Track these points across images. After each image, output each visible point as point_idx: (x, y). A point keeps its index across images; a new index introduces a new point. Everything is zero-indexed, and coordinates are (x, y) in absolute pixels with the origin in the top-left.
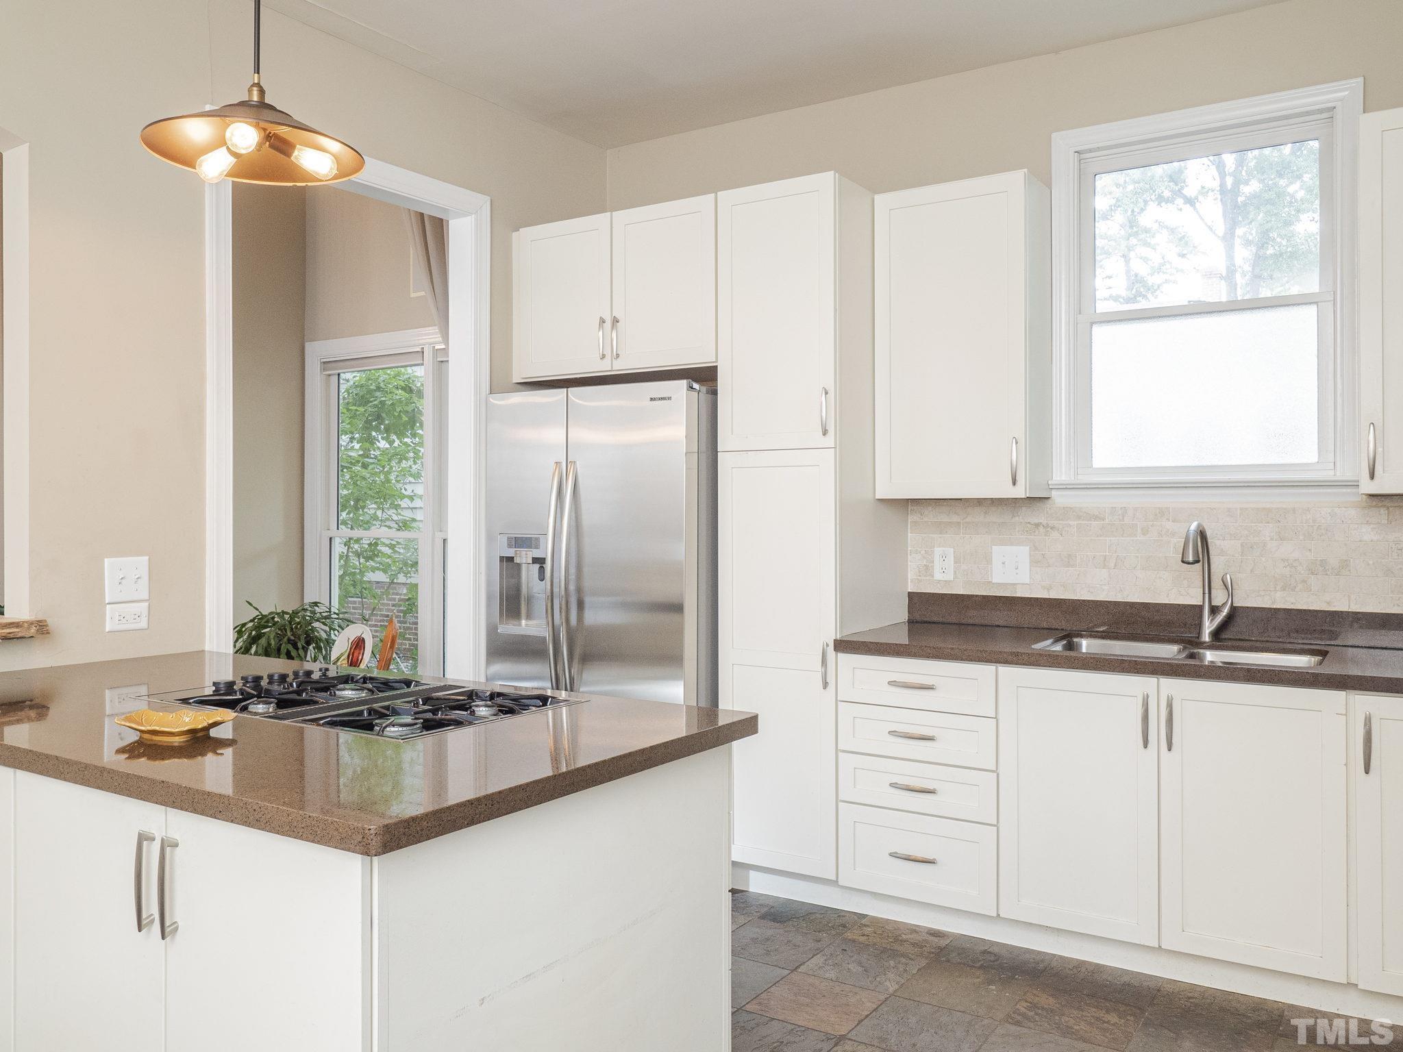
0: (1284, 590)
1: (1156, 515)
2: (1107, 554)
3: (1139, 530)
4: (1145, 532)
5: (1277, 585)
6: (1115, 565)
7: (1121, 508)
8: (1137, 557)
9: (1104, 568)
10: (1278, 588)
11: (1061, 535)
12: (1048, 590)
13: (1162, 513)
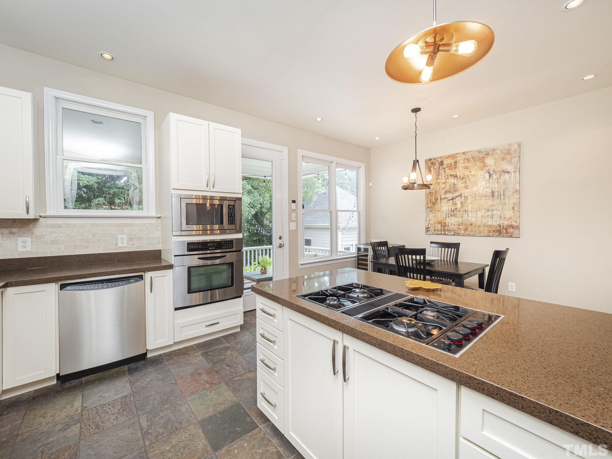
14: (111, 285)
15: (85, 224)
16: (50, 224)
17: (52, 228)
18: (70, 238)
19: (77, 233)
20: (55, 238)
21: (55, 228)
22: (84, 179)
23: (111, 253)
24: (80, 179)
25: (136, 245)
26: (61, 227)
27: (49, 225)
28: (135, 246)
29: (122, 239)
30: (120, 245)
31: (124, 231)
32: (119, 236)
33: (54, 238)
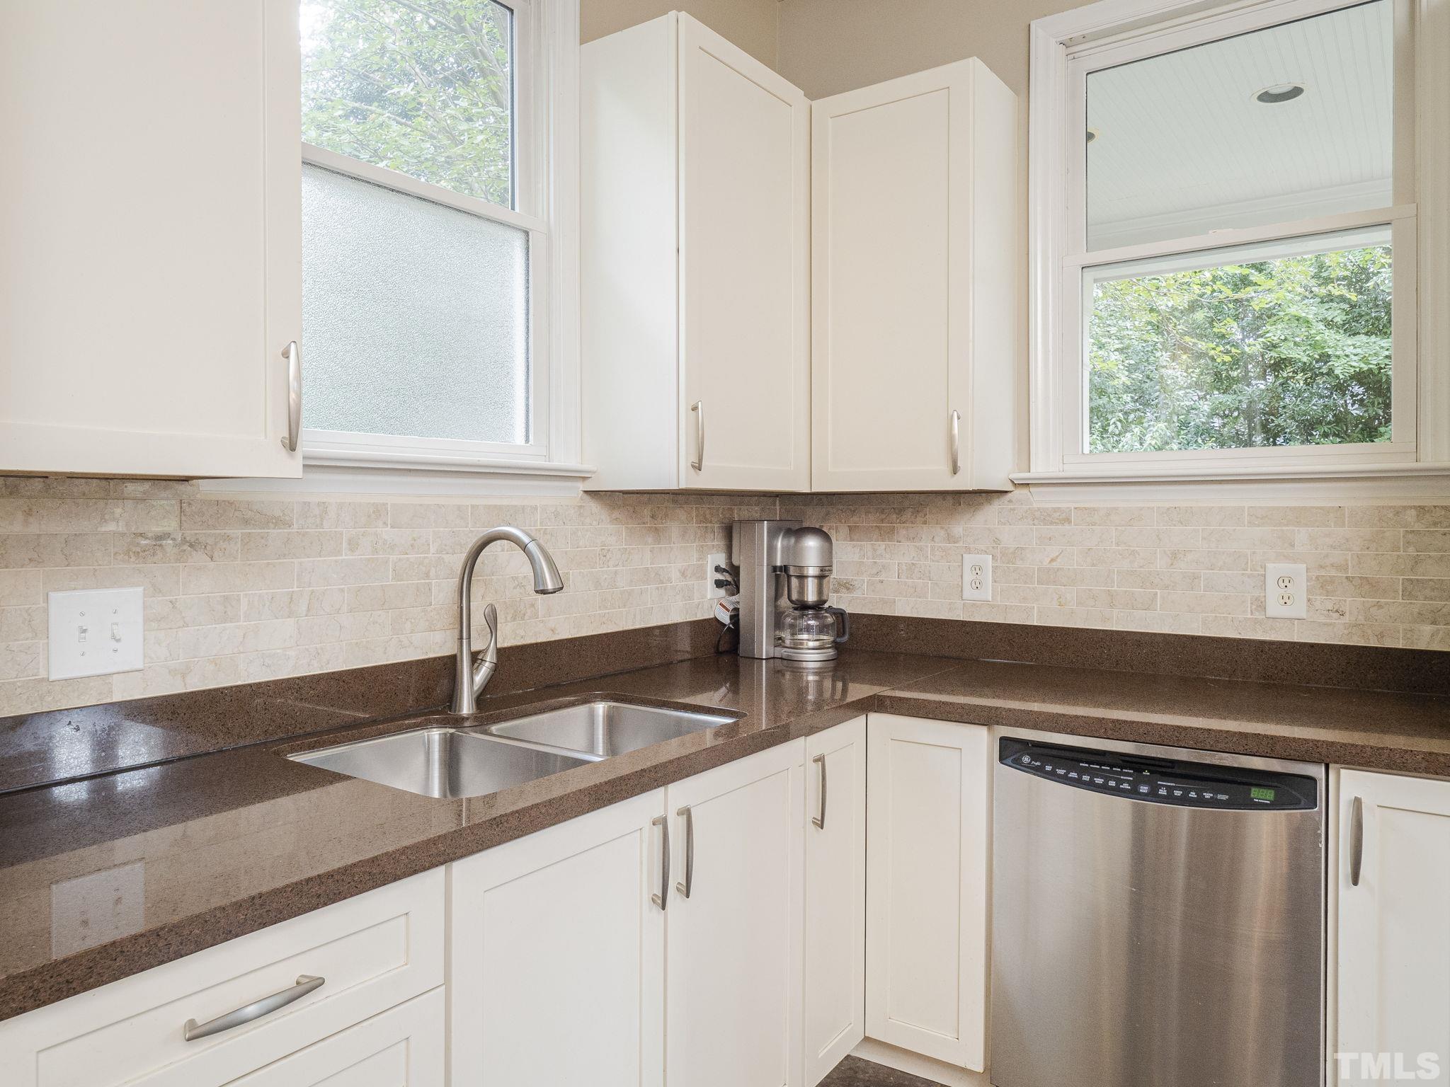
0: (514, 620)
1: (369, 516)
2: (295, 589)
3: (345, 545)
4: (353, 545)
5: (507, 613)
6: (308, 610)
7: (319, 504)
8: (342, 590)
9: (289, 617)
10: (509, 619)
11: (212, 558)
12: (184, 676)
13: (378, 512)
14: (1169, 789)
15: (1141, 509)
16: (1039, 509)
17: (1045, 524)
18: (1093, 565)
19: (1118, 544)
20: (1052, 560)
21: (1052, 523)
22: (1349, 350)
23: (1235, 640)
24: (1338, 353)
25: (1347, 615)
26: (1069, 521)
27: (1037, 514)
28: (1346, 619)
29: (1285, 581)
30: (1275, 608)
31: (1293, 546)
32: (1270, 566)
33: (1050, 562)
